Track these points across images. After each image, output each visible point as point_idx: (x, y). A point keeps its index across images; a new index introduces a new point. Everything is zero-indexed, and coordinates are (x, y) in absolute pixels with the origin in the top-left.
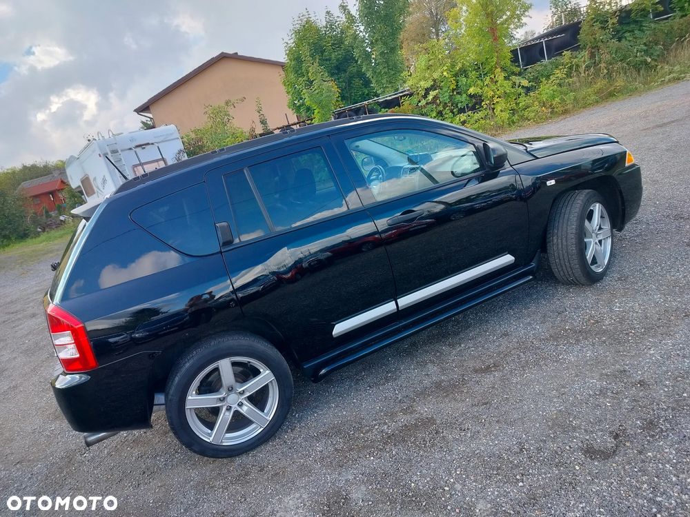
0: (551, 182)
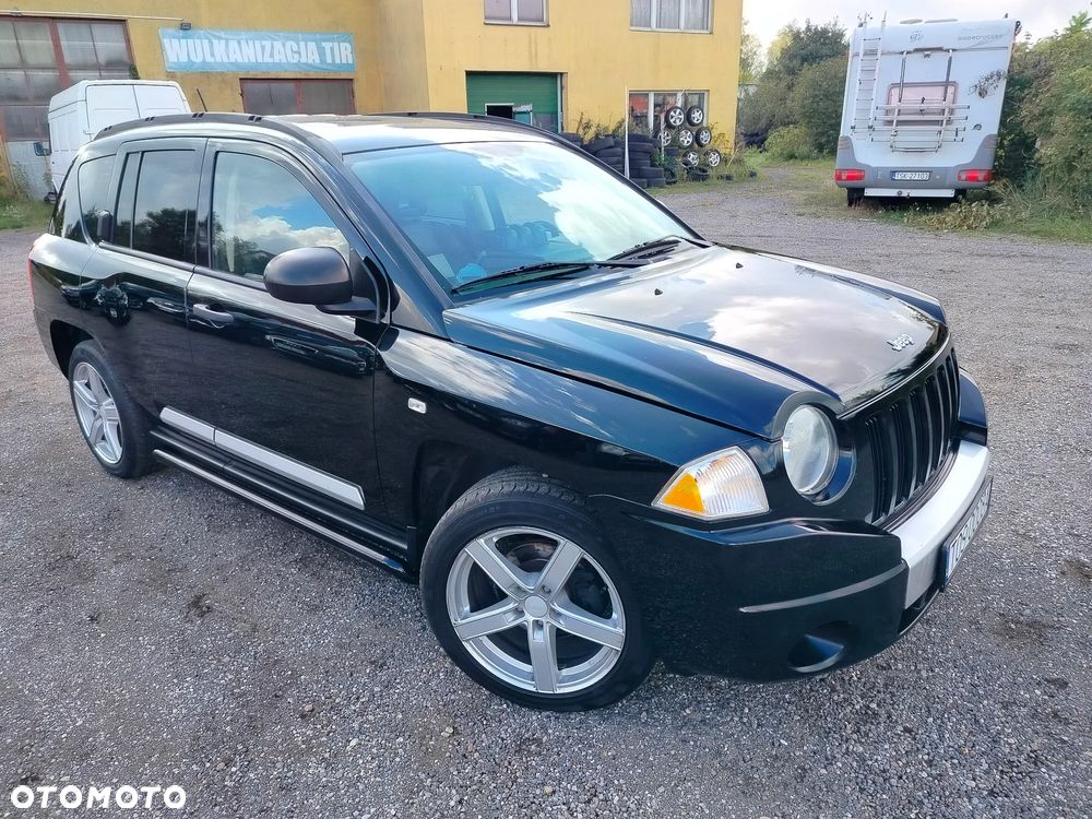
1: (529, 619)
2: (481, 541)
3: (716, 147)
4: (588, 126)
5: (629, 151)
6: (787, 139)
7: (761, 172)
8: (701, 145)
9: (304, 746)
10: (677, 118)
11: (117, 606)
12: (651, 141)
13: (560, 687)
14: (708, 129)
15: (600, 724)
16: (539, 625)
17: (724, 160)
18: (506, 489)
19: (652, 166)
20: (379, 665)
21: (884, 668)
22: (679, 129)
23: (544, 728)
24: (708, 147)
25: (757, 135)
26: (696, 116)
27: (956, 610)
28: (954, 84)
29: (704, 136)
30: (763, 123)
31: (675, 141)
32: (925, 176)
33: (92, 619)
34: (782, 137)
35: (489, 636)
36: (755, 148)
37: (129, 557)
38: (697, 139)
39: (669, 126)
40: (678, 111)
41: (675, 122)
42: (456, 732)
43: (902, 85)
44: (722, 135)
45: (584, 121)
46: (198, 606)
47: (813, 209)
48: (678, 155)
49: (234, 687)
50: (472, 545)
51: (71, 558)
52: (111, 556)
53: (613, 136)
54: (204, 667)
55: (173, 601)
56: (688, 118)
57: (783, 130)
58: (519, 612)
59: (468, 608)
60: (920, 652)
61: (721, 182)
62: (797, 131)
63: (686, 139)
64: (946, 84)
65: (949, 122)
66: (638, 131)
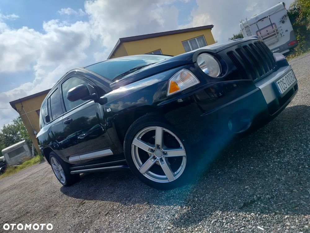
28: (274, 24)
32: (278, 49)
43: (259, 30)
64: (272, 25)
65: (277, 33)
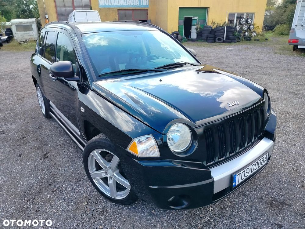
0: (82, 110)
1: (108, 176)
2: (95, 151)
3: (255, 31)
4: (214, 23)
5: (226, 31)
6: (281, 28)
7: (270, 39)
8: (250, 30)
9: (48, 200)
10: (243, 21)
11: (27, 153)
12: (233, 28)
13: (116, 197)
14: (253, 25)
15: (127, 210)
16: (111, 178)
17: (258, 35)
18: (101, 138)
19: (233, 36)
20: (79, 180)
21: (222, 209)
22: (243, 25)
23: (111, 208)
24: (252, 31)
25: (272, 27)
26: (249, 21)
27: (257, 193)
29: (251, 27)
30: (274, 23)
31: (242, 29)
33: (20, 155)
34: (280, 28)
35: (101, 178)
36: (271, 31)
37: (37, 140)
38: (249, 28)
39: (240, 24)
40: (244, 19)
41: (242, 22)
42: (87, 204)
44: (258, 27)
45: (213, 22)
46: (45, 156)
47: (280, 51)
48: (242, 33)
49: (41, 180)
50: (92, 152)
51: (24, 138)
52: (33, 139)
53: (222, 27)
54: (37, 173)
55: (41, 153)
56: (247, 21)
57: (280, 26)
58: (106, 173)
59: (95, 169)
60: (237, 205)
61: (255, 41)
62: (285, 26)
63: (245, 28)
66: (230, 25)
